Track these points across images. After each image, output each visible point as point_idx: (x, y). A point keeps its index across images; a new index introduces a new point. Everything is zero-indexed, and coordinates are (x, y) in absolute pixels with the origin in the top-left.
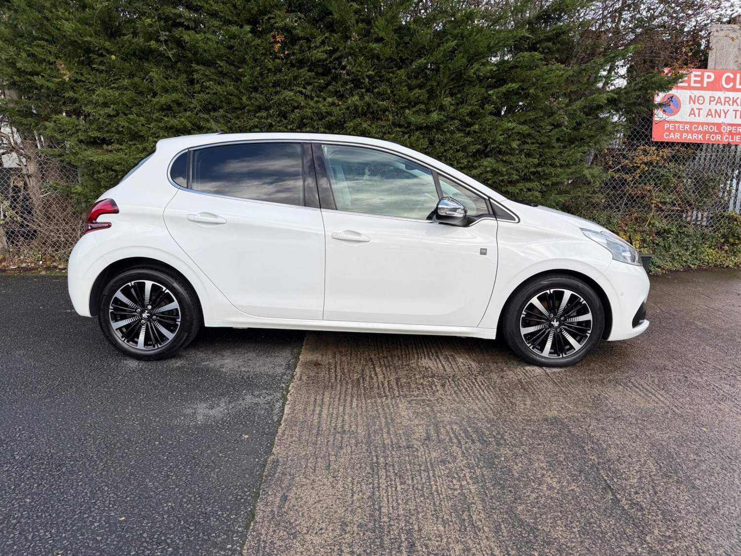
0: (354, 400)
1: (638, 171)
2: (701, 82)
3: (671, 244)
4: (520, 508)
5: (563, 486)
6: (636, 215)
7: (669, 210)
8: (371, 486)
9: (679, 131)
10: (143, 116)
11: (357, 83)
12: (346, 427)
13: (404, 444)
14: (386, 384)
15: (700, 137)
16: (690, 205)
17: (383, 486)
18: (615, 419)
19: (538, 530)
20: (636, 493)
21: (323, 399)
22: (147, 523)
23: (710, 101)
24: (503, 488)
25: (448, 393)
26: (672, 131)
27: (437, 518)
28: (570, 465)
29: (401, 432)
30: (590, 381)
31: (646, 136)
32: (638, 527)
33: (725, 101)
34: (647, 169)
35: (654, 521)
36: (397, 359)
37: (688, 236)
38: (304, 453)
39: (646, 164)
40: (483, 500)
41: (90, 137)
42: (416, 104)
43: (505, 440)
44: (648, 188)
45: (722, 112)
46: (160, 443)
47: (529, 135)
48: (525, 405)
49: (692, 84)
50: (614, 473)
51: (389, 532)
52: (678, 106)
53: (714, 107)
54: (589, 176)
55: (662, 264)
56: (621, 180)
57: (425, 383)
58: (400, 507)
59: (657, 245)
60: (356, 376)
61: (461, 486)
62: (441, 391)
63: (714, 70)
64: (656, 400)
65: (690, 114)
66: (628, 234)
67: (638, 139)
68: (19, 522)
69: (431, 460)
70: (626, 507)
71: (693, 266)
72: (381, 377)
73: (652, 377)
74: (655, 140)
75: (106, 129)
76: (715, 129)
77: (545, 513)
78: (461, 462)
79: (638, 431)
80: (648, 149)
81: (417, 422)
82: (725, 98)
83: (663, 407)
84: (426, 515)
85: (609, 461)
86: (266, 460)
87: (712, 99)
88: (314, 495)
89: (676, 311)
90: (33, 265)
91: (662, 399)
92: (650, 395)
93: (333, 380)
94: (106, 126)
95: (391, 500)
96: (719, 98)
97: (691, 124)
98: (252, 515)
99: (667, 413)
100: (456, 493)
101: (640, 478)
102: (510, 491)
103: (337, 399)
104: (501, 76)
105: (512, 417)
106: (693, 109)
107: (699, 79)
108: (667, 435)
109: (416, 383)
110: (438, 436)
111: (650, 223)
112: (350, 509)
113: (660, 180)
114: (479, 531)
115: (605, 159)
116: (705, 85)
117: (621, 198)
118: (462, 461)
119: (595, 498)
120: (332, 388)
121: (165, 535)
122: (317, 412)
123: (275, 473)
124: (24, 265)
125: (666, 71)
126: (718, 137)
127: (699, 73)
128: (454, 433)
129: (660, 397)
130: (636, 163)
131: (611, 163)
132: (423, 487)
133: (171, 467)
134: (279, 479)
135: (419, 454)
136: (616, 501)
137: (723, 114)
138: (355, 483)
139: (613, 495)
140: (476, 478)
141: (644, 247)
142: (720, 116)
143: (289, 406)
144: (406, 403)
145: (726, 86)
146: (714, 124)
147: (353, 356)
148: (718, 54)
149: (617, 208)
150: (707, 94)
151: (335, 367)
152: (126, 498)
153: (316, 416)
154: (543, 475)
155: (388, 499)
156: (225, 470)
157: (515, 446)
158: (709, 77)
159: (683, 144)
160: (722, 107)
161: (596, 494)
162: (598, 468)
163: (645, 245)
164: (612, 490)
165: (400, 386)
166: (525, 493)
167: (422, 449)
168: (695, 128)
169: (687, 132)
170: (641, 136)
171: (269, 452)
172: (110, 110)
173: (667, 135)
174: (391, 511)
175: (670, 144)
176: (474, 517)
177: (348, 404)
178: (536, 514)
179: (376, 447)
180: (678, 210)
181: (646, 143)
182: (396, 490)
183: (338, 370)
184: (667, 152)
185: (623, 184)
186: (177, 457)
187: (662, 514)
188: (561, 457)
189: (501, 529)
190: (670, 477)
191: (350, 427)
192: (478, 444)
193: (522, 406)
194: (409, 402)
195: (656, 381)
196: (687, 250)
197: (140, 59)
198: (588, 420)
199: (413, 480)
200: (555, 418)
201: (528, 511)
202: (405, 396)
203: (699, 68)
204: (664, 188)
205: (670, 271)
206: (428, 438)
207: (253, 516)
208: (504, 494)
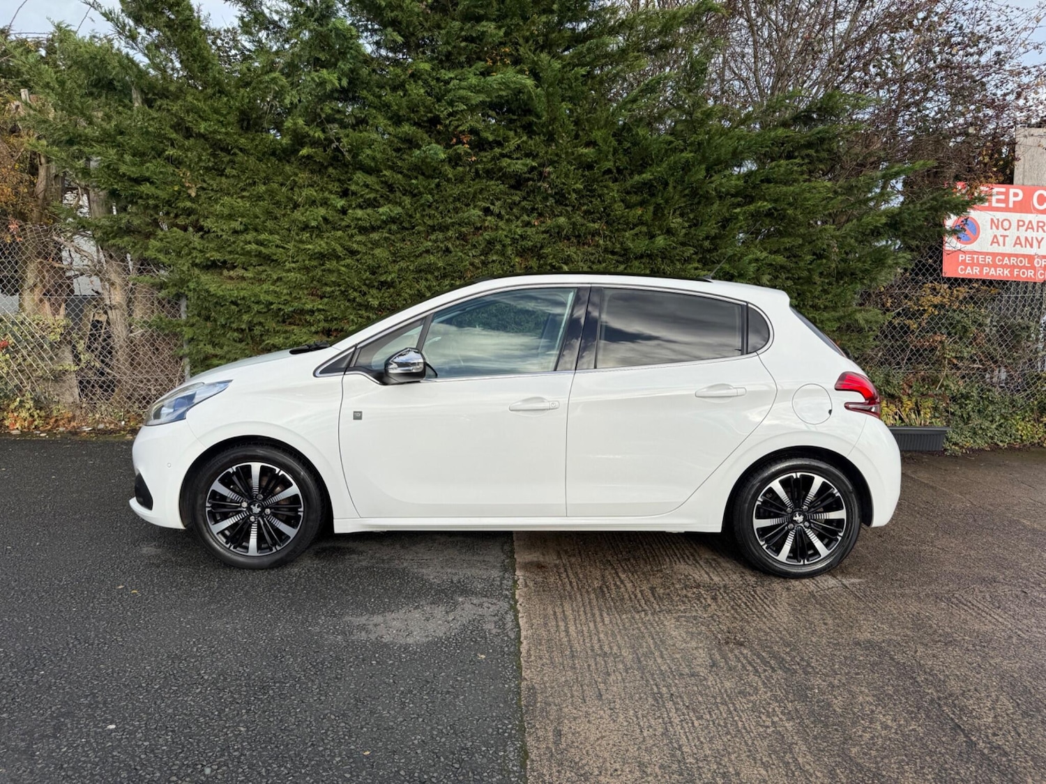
0: (605, 615)
1: (926, 316)
2: (1006, 201)
3: (971, 413)
4: (854, 750)
5: (901, 725)
6: (922, 373)
7: (967, 367)
8: (661, 720)
9: (978, 264)
10: (278, 234)
11: (561, 198)
12: (606, 648)
13: (687, 670)
14: (639, 595)
15: (1006, 272)
16: (996, 362)
17: (677, 721)
18: (946, 644)
19: (883, 776)
20: (994, 735)
21: (563, 611)
22: (400, 759)
23: (1019, 226)
24: (826, 726)
25: (724, 608)
26: (968, 264)
27: (755, 759)
28: (904, 700)
29: (678, 656)
30: (903, 595)
31: (935, 270)
32: (1006, 775)
33: (1038, 227)
34: (936, 313)
35: (1025, 768)
36: (642, 562)
37: (992, 402)
38: (563, 679)
39: (935, 306)
40: (806, 740)
41: (208, 259)
42: (635, 226)
43: (813, 667)
44: (939, 339)
45: (1035, 241)
46: (378, 663)
47: (782, 267)
48: (825, 624)
49: (994, 204)
50: (961, 710)
51: (700, 775)
52: (976, 231)
53: (1023, 233)
54: (862, 322)
55: (960, 440)
56: (902, 328)
57: (689, 595)
58: (705, 746)
59: (953, 414)
60: (596, 584)
61: (773, 723)
62: (714, 606)
63: (1022, 187)
64: (993, 620)
65: (993, 242)
66: (914, 400)
67: (924, 275)
68: (242, 755)
69: (726, 691)
70: (986, 751)
71: (1001, 444)
72: (629, 585)
73: (981, 592)
74: (947, 276)
75: (229, 249)
76: (1026, 262)
77: (886, 757)
78: (764, 695)
79: (979, 659)
80: (938, 288)
81: (694, 644)
82: (1038, 222)
83: (1004, 630)
84: (739, 756)
85: (951, 695)
86: (518, 686)
87: (1021, 223)
88: (593, 730)
89: (991, 505)
90: (112, 426)
91: (1000, 620)
92: (983, 614)
93: (568, 588)
94: (230, 246)
95: (690, 738)
96: (1030, 222)
97: (994, 255)
98: (524, 753)
99: (1010, 637)
100: (769, 731)
101: (995, 717)
102: (836, 730)
103: (582, 613)
104: (748, 192)
105: (814, 640)
106: (995, 236)
107: (1002, 197)
108: (1018, 665)
109: (678, 595)
110: (727, 663)
111: (942, 385)
112: (643, 747)
113: (954, 328)
114: (811, 776)
115: (881, 299)
116: (1011, 205)
117: (903, 350)
118: (766, 693)
119: (944, 739)
120: (571, 598)
121: (427, 774)
122: (563, 628)
123: (535, 703)
124: (101, 426)
125: (959, 187)
126: (1030, 273)
127: (1002, 189)
128: (746, 658)
129: (996, 617)
130: (922, 306)
131: (889, 304)
132: (726, 723)
133: (403, 692)
134: (542, 710)
135: (709, 683)
136: (971, 745)
137: (1035, 243)
138: (640, 716)
139: (966, 736)
140: (789, 713)
141: (935, 417)
142: (1031, 246)
143: (525, 620)
144: (673, 621)
145: (1037, 206)
146: (1024, 256)
147: (583, 556)
148: (1027, 166)
149: (898, 364)
150: (1014, 217)
151: (566, 571)
152: (362, 728)
153: (563, 634)
154: (872, 712)
155: (687, 737)
156: (471, 697)
157: (827, 675)
158: (1016, 195)
159: (984, 282)
160: (1034, 234)
161: (944, 736)
162: (939, 705)
163: (937, 415)
164: (963, 730)
165: (660, 599)
166: (855, 733)
167: (711, 678)
168: (999, 260)
169: (988, 265)
170: (927, 270)
171: (520, 677)
172: (236, 225)
173: (962, 270)
174: (695, 751)
175: (968, 281)
176: (800, 760)
177: (598, 619)
178: (875, 757)
179: (653, 675)
180: (978, 368)
181: (935, 280)
182: (693, 726)
183: (571, 576)
184: (963, 291)
185: (905, 333)
186: (405, 680)
187: (1032, 760)
188: (890, 690)
189: (837, 775)
190: (1033, 716)
191: (611, 648)
192: (780, 672)
193: (824, 627)
194: (677, 619)
195: (988, 597)
196: (992, 421)
197: (280, 160)
198: (911, 644)
199: (711, 715)
200: (869, 641)
201: (865, 754)
202: (669, 611)
203: (1003, 183)
204: (960, 338)
205: (972, 449)
206: (714, 664)
207: (526, 753)
208: (829, 733)
